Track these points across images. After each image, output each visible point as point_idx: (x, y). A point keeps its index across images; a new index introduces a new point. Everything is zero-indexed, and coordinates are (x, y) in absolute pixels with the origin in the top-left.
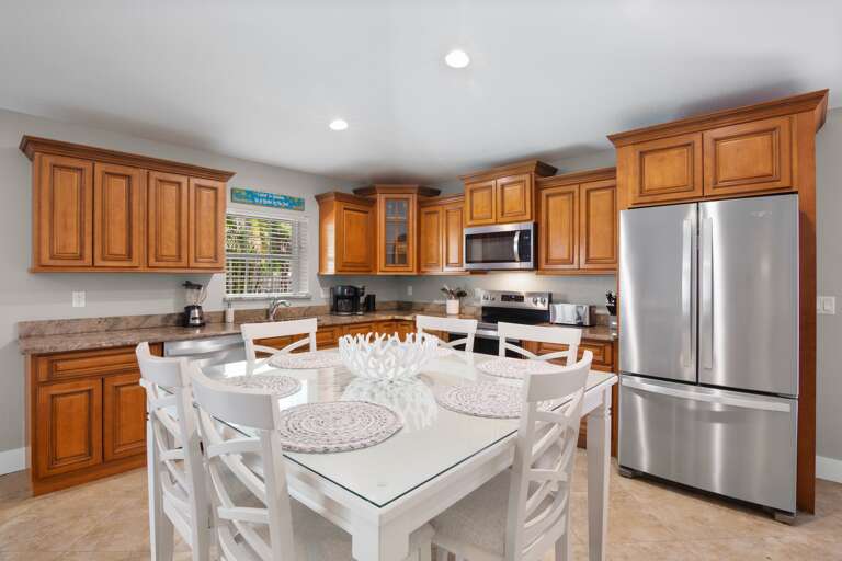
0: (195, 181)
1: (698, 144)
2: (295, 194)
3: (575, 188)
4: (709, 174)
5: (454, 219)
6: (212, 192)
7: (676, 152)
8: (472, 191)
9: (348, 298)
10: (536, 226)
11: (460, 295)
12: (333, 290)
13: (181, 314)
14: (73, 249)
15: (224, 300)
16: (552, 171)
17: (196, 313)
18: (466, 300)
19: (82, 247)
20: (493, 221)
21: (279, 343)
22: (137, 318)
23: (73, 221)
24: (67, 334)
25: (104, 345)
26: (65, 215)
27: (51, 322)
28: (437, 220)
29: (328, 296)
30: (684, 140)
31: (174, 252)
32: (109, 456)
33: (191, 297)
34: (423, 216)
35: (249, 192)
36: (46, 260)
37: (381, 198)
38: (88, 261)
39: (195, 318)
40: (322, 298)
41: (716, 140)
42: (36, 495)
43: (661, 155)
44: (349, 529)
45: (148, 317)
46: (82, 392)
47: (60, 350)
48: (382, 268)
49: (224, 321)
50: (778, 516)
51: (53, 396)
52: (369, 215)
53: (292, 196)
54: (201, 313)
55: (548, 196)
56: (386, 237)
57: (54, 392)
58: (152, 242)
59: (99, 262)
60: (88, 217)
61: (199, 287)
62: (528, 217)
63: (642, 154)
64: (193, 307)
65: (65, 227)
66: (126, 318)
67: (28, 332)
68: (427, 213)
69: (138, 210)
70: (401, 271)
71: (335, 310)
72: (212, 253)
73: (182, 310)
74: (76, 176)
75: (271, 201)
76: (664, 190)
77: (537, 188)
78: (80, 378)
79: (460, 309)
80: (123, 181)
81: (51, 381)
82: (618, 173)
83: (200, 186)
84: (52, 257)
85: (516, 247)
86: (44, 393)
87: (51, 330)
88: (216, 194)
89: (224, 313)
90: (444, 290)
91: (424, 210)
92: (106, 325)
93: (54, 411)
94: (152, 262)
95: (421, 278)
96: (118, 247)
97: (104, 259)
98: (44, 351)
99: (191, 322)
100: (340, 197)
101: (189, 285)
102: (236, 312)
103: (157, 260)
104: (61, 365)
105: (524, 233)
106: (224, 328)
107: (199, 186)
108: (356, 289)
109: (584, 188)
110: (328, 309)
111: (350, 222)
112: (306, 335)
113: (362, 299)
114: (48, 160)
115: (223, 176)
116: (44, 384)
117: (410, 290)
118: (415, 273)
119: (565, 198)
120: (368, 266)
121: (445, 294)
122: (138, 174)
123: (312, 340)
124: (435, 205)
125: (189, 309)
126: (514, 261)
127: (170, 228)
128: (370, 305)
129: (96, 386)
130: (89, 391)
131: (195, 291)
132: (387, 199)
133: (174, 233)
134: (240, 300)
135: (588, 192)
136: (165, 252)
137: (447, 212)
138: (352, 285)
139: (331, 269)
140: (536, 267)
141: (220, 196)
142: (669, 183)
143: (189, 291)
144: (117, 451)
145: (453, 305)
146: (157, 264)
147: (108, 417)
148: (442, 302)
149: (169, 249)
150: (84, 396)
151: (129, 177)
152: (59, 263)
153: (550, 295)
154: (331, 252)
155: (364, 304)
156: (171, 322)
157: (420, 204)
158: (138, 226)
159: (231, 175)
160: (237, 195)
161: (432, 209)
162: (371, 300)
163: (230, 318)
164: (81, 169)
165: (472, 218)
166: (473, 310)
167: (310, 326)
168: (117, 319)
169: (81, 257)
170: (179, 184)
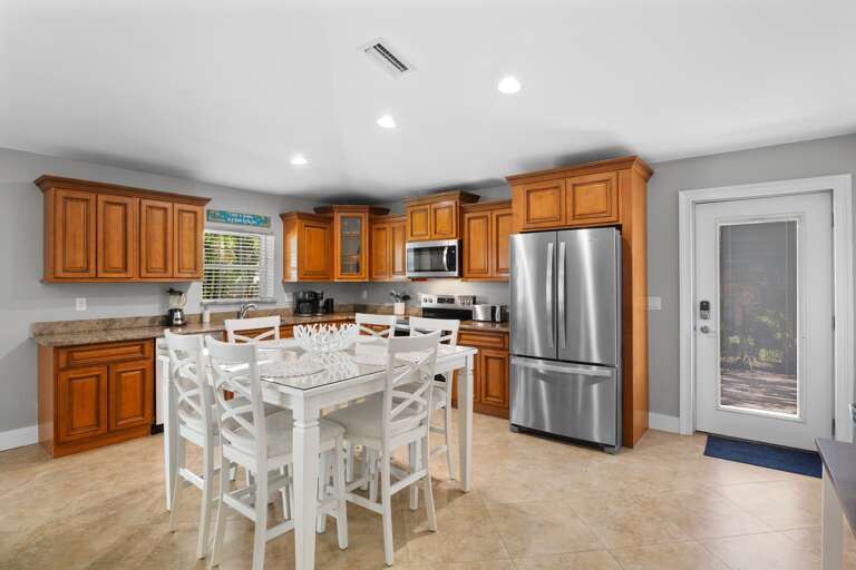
0: (178, 206)
1: (563, 188)
2: (262, 213)
3: (489, 213)
4: (570, 209)
5: (399, 235)
6: (192, 215)
7: (549, 192)
8: (412, 213)
9: (309, 301)
10: (461, 242)
11: (405, 298)
12: (295, 295)
13: (166, 316)
14: (81, 263)
15: (201, 304)
16: (475, 199)
17: (178, 315)
18: (411, 302)
19: (88, 262)
20: (428, 238)
21: (253, 333)
22: (129, 319)
23: (80, 242)
24: (72, 333)
25: (110, 340)
26: (74, 237)
27: (59, 323)
28: (386, 235)
29: (291, 300)
30: (554, 184)
31: (161, 265)
32: (113, 427)
33: (174, 302)
34: (374, 233)
35: (222, 213)
36: (60, 273)
37: (337, 217)
38: (92, 273)
39: (177, 319)
40: (286, 301)
41: (574, 185)
42: (55, 457)
43: (540, 193)
44: (291, 407)
45: (138, 318)
46: (91, 377)
47: (76, 343)
48: (338, 277)
49: (201, 321)
50: (606, 449)
51: (70, 379)
52: (327, 230)
53: (260, 215)
54: (182, 314)
55: (469, 219)
56: (342, 249)
57: (72, 376)
58: (144, 257)
59: (101, 274)
60: (93, 238)
61: (181, 294)
62: (454, 235)
63: (528, 192)
64: (176, 310)
65: (75, 246)
66: (120, 320)
67: (42, 331)
68: (378, 229)
69: (132, 231)
70: (355, 278)
71: (297, 312)
72: (192, 265)
73: (166, 313)
74: (83, 205)
75: (241, 219)
76: (543, 220)
77: (461, 212)
78: (90, 366)
79: (406, 310)
80: (120, 208)
81: (69, 367)
82: (513, 205)
83: (183, 211)
84: (65, 270)
85: (445, 259)
86: (64, 376)
87: (59, 329)
88: (196, 218)
89: (201, 316)
90: (392, 294)
91: (374, 227)
92: (103, 326)
93: (71, 391)
94: (144, 274)
95: (372, 284)
96: (117, 261)
97: (105, 271)
98: (65, 344)
99: (175, 322)
100: (302, 216)
101: (171, 292)
102: (211, 315)
103: (148, 272)
104: (76, 355)
105: (451, 249)
106: (202, 327)
107: (181, 211)
108: (316, 294)
109: (496, 213)
110: (291, 312)
111: (310, 237)
112: (272, 328)
113: (322, 303)
114: (62, 193)
115: (202, 201)
116: (63, 370)
117: (365, 294)
118: (367, 280)
119: (481, 221)
120: (327, 273)
121: (392, 298)
122: (133, 203)
123: (276, 332)
124: (385, 223)
125: (172, 312)
126: (443, 270)
127: (158, 246)
128: (329, 308)
129: (102, 371)
130: (98, 376)
131: (178, 297)
132: (342, 217)
133: (161, 250)
134: (215, 304)
135: (497, 217)
136: (154, 265)
137: (393, 229)
138: (313, 290)
139: (294, 277)
140: (461, 275)
141: (199, 217)
142: (545, 215)
143: (172, 297)
144: (120, 423)
145: (399, 307)
146: (149, 275)
147: (112, 396)
148: (390, 304)
149: (157, 262)
150: (94, 379)
151: (125, 205)
152: (70, 275)
153: (474, 298)
154: (294, 262)
155: (324, 307)
156: (157, 324)
157: (372, 221)
158: (132, 245)
159: (208, 200)
160: (212, 216)
161: (382, 226)
162: (329, 303)
163: (207, 319)
164: (87, 200)
165: (412, 235)
166: (416, 311)
167: (275, 321)
168: (112, 321)
169: (87, 270)
170: (165, 209)
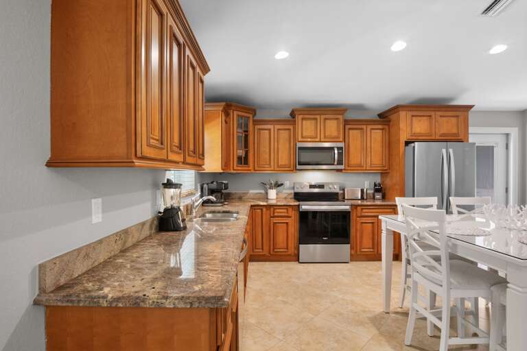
1: (434, 117)
3: (364, 127)
4: (437, 130)
5: (284, 136)
8: (302, 120)
20: (318, 139)
28: (269, 135)
34: (256, 132)
43: (419, 118)
55: (349, 129)
59: (170, 154)
62: (341, 140)
63: (412, 117)
70: (245, 170)
76: (421, 135)
77: (345, 123)
79: (276, 195)
91: (257, 127)
105: (339, 149)
109: (369, 127)
118: (252, 172)
119: (358, 131)
124: (269, 124)
126: (333, 164)
135: (371, 130)
137: (278, 130)
145: (272, 193)
161: (267, 127)
170: (194, 69)
